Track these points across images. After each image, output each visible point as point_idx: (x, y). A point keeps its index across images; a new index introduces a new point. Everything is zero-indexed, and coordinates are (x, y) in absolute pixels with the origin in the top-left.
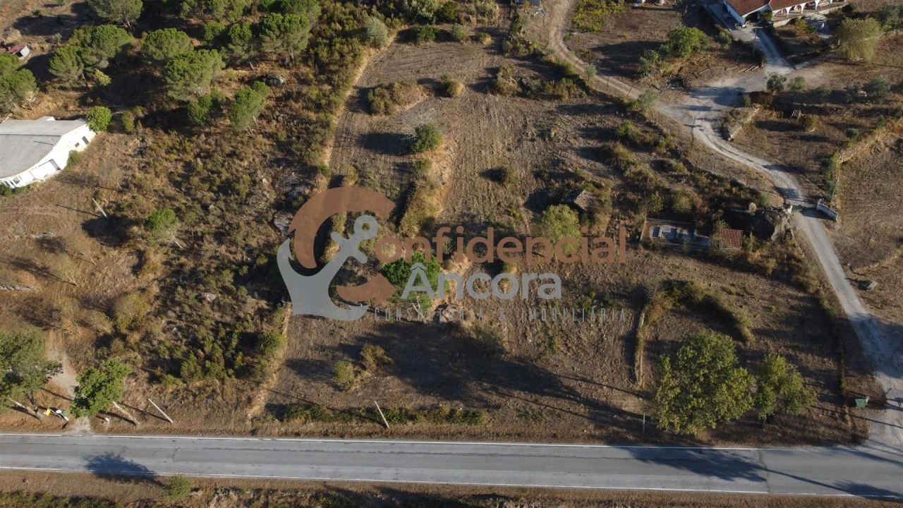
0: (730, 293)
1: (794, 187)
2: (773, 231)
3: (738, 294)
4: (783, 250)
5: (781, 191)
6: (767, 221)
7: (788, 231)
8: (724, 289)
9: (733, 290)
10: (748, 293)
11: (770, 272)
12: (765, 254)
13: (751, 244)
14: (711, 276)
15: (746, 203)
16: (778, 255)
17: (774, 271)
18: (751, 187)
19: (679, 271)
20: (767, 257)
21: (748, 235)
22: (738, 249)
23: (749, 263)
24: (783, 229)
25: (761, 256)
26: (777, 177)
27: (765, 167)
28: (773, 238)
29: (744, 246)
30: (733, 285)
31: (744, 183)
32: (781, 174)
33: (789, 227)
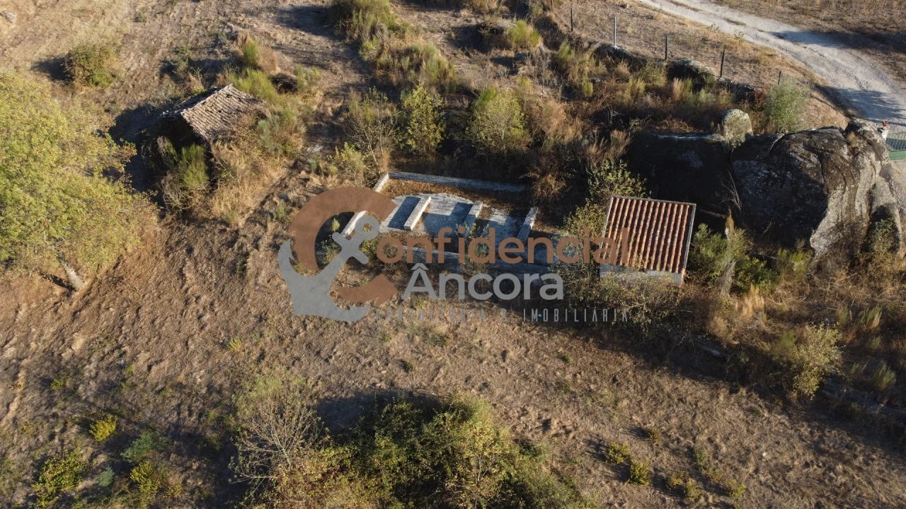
0: (625, 473)
1: (877, 86)
2: (820, 214)
3: (660, 483)
4: (861, 293)
5: (835, 97)
6: (797, 170)
7: (881, 215)
8: (600, 451)
9: (642, 456)
10: (705, 481)
11: (809, 384)
12: (784, 306)
13: (727, 262)
14: (561, 386)
16: (843, 313)
17: (829, 381)
18: (736, 80)
19: (438, 354)
20: (796, 320)
21: (717, 227)
22: (670, 278)
23: (715, 341)
24: (861, 207)
25: (771, 313)
26: (820, 60)
27: (780, 36)
28: (820, 240)
29: (697, 267)
30: (642, 434)
31: (714, 70)
32: (832, 53)
33: (885, 198)
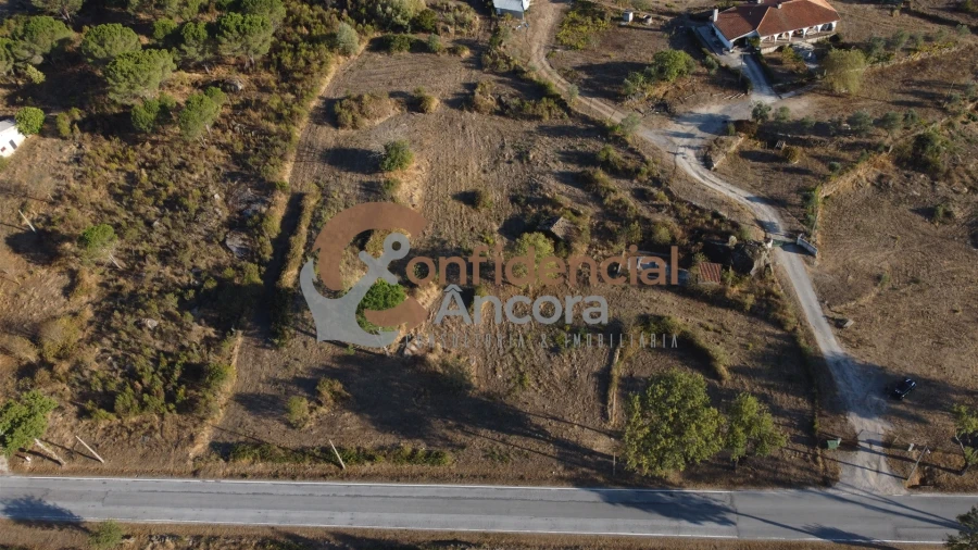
0: (707, 329)
1: (775, 220)
2: (752, 266)
3: (715, 331)
4: (762, 286)
5: (762, 225)
6: (747, 255)
7: (767, 266)
8: (701, 325)
9: (711, 326)
10: (725, 330)
11: (748, 308)
12: (743, 289)
13: (730, 279)
14: (689, 311)
15: (726, 236)
16: (757, 291)
17: (752, 307)
18: (733, 219)
19: (656, 305)
20: (746, 292)
21: (727, 270)
22: (716, 284)
23: (727, 299)
24: (762, 264)
25: (740, 291)
26: (759, 209)
27: (747, 198)
28: (753, 272)
29: (723, 280)
30: (711, 321)
31: (726, 215)
32: (762, 206)
33: (768, 261)
